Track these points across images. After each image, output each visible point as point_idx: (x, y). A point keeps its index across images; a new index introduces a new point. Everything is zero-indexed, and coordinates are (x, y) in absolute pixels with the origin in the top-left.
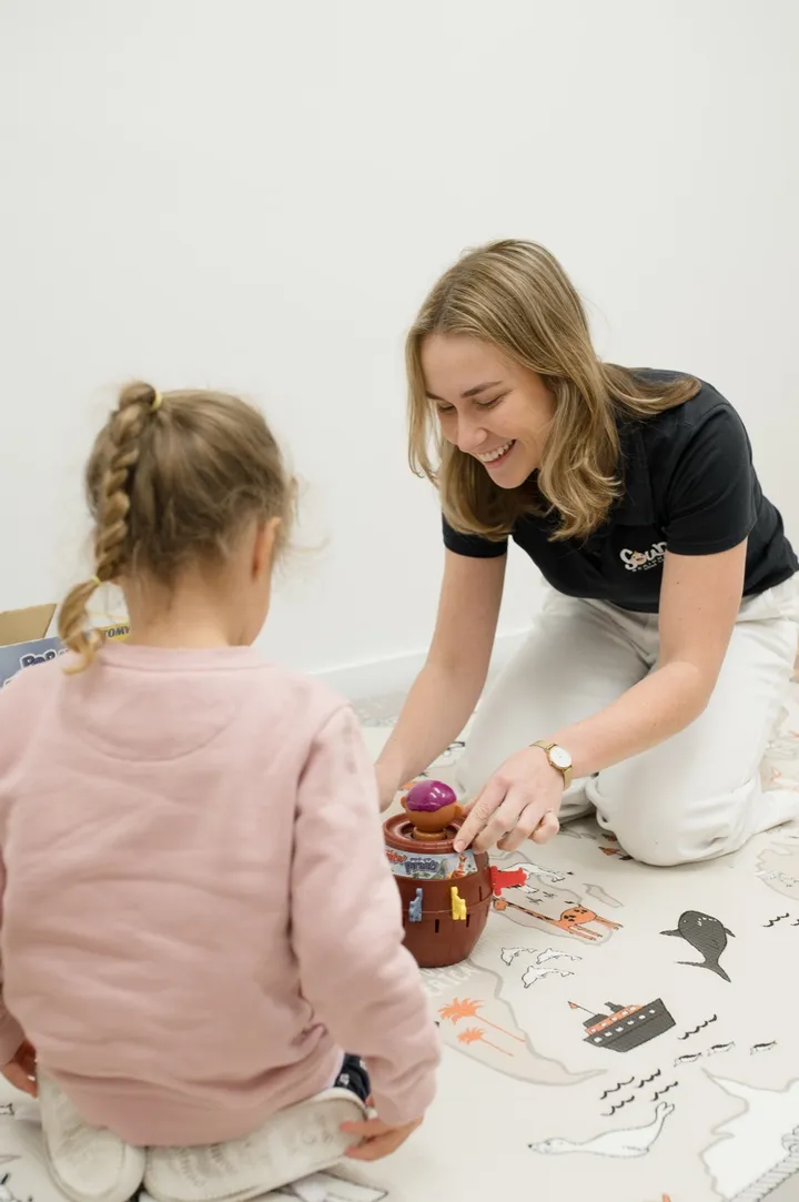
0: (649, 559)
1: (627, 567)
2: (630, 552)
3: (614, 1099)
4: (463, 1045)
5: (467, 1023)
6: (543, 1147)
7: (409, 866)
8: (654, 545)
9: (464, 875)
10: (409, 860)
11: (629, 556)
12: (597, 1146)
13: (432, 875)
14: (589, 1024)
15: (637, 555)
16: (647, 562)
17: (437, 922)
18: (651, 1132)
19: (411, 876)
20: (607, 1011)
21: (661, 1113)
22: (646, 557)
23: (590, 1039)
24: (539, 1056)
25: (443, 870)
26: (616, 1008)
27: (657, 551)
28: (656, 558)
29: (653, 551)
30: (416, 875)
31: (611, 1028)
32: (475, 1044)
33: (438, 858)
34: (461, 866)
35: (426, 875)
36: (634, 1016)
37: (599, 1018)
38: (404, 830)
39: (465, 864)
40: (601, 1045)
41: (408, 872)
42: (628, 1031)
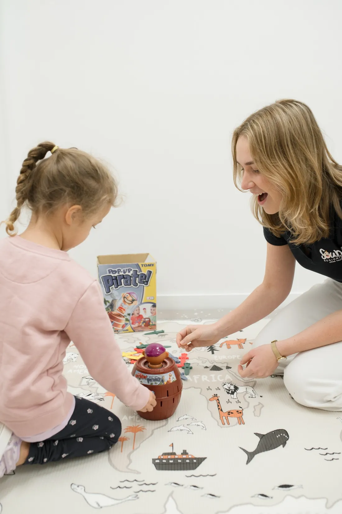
0: (332, 257)
1: (322, 257)
2: (324, 251)
7: (149, 380)
8: (334, 251)
9: (171, 382)
10: (148, 378)
11: (323, 252)
13: (158, 383)
15: (327, 253)
16: (331, 258)
17: (161, 402)
19: (150, 384)
22: (330, 255)
25: (163, 381)
27: (336, 255)
28: (335, 257)
29: (334, 253)
30: (151, 384)
33: (160, 376)
34: (170, 378)
35: (156, 383)
38: (145, 363)
39: (171, 378)
41: (148, 382)
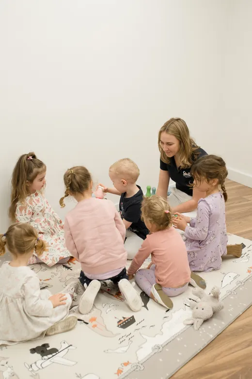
2: (185, 172)
3: (121, 340)
4: (93, 328)
5: (94, 323)
6: (107, 351)
12: (117, 351)
14: (118, 322)
18: (127, 347)
20: (122, 319)
21: (130, 343)
23: (118, 326)
24: (107, 330)
26: (124, 318)
31: (123, 323)
32: (96, 328)
36: (127, 320)
37: (120, 321)
40: (120, 327)
42: (126, 323)
